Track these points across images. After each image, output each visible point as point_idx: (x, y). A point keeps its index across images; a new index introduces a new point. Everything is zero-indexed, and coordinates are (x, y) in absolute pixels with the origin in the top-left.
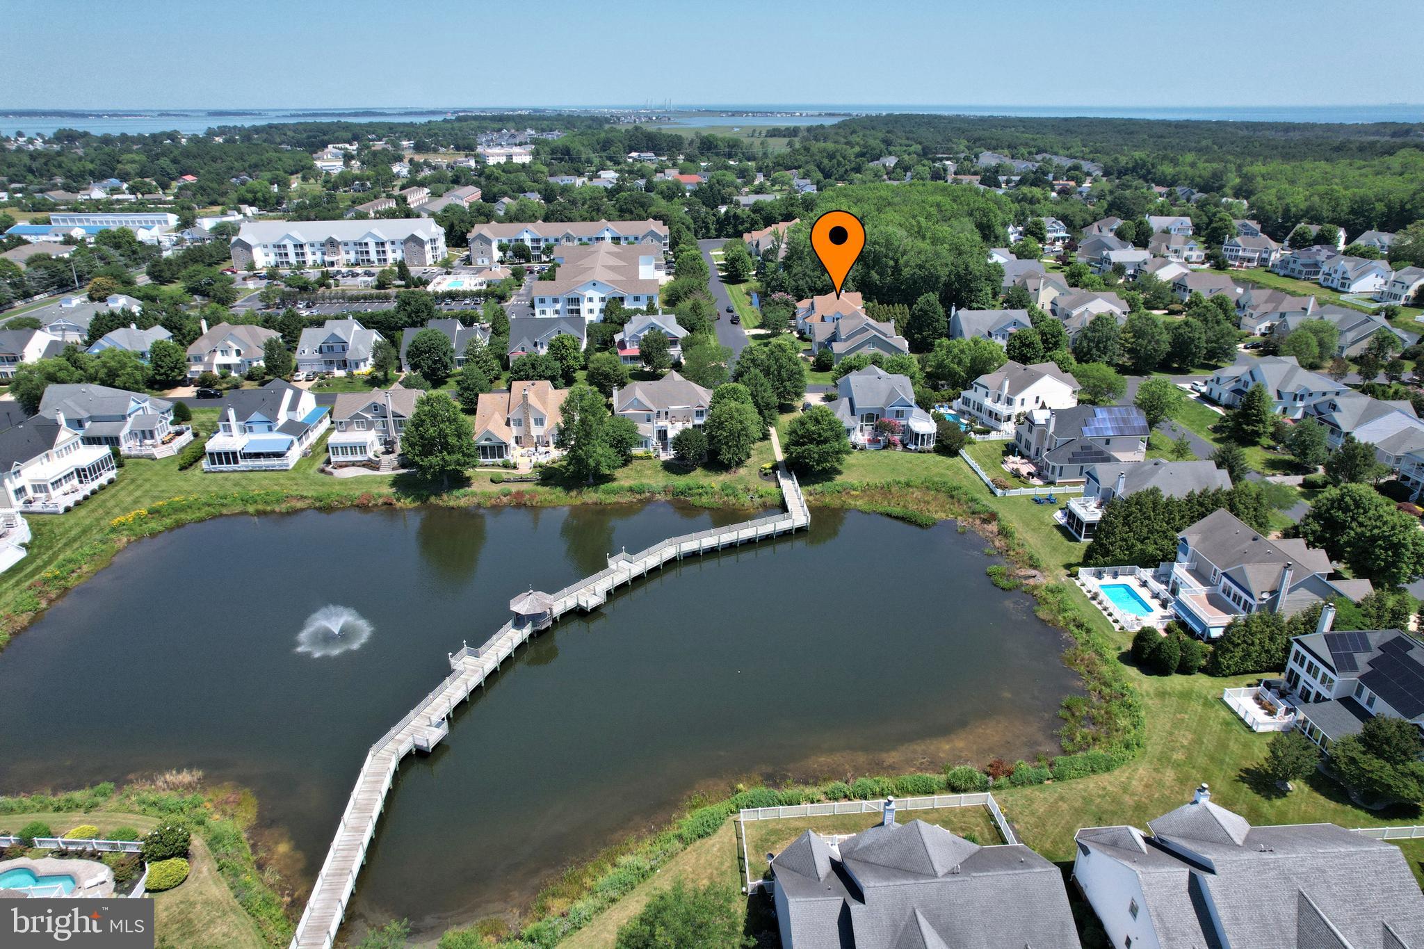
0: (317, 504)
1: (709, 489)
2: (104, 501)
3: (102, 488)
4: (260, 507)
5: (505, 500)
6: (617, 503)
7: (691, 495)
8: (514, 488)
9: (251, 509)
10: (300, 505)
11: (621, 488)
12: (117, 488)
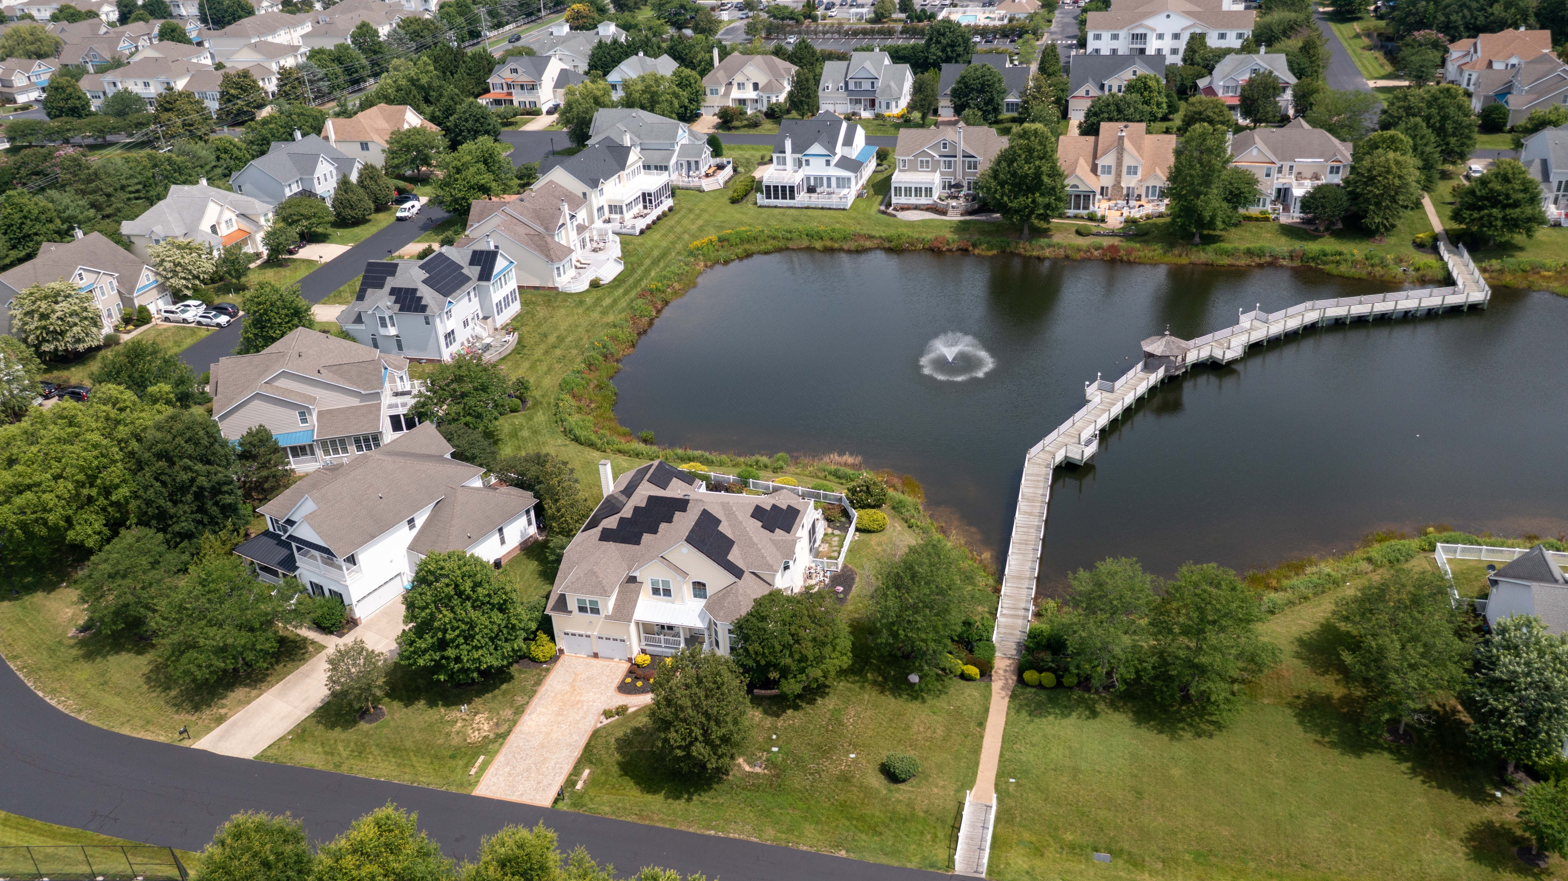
0: (887, 245)
1: (1348, 257)
2: (672, 227)
3: (664, 214)
4: (829, 244)
5: (1096, 253)
6: (1232, 265)
7: (1325, 263)
8: (1106, 242)
9: (818, 245)
10: (868, 244)
11: (1236, 249)
12: (679, 216)
